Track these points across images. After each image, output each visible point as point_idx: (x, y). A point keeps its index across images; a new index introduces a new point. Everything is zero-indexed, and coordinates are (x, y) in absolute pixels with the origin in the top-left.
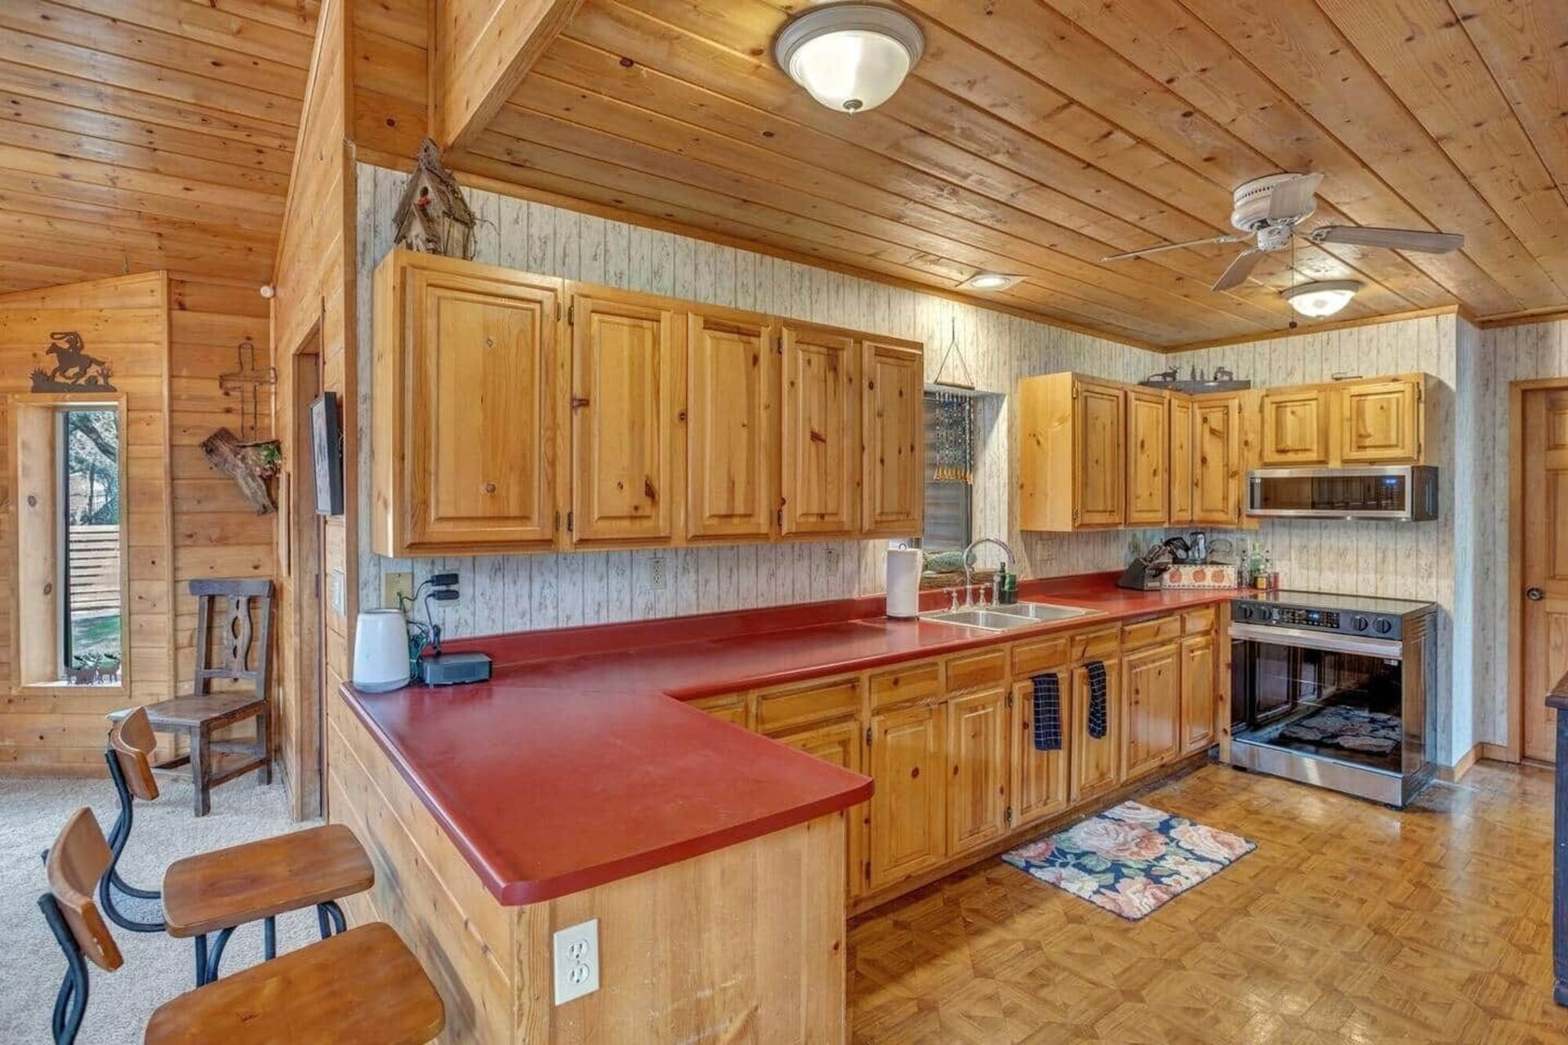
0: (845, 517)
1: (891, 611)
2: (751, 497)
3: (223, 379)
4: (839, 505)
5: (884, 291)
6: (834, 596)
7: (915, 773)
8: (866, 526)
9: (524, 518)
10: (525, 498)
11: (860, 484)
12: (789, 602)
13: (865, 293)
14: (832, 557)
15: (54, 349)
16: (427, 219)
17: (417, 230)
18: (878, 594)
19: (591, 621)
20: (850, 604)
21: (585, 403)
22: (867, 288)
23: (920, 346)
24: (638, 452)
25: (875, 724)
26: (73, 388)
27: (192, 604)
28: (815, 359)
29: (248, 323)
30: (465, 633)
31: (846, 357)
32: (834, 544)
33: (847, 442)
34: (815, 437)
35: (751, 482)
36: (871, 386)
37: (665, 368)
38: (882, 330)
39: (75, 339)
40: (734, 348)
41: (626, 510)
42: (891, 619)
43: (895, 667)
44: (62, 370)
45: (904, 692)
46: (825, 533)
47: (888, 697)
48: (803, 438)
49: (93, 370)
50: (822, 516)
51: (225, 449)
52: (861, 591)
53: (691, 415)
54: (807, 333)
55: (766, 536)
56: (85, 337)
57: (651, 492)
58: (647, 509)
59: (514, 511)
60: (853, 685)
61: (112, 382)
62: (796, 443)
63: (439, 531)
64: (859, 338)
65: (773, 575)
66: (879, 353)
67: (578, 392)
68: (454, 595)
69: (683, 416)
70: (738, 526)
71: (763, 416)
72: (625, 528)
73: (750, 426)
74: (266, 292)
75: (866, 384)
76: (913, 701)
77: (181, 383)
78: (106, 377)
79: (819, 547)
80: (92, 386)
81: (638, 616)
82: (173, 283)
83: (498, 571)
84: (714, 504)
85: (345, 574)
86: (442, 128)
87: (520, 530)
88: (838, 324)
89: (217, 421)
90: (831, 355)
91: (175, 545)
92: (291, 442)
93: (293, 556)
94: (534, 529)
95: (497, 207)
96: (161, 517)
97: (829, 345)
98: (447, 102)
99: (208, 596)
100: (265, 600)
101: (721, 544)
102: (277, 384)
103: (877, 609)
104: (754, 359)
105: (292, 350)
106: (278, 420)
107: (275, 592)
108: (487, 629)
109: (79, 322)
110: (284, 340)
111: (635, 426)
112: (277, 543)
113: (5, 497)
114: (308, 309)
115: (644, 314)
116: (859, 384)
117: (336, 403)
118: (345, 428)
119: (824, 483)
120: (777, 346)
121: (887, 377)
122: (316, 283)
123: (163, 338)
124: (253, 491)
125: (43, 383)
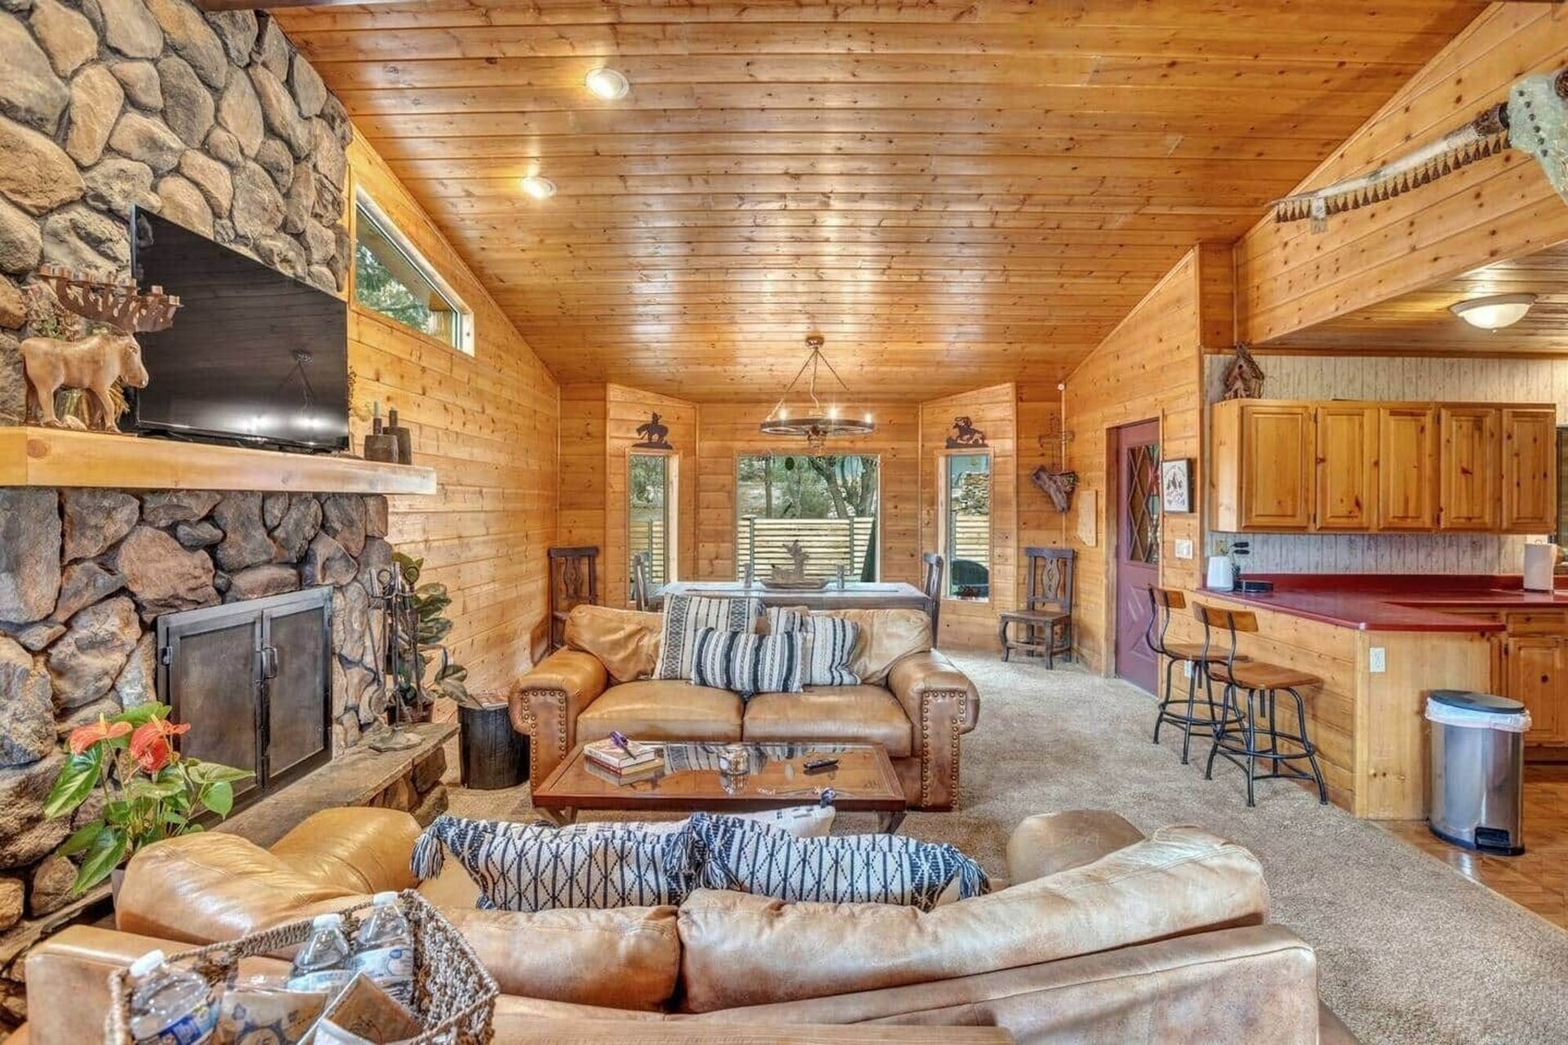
0: (1488, 519)
1: (1526, 585)
2: (1419, 508)
3: (1040, 438)
4: (1483, 511)
5: (1522, 364)
6: (1479, 572)
7: (1545, 679)
8: (1505, 525)
9: (1294, 516)
10: (1294, 507)
11: (1500, 499)
12: (1441, 573)
13: (1505, 370)
14: (1476, 546)
15: (957, 426)
16: (1244, 380)
17: (1239, 384)
18: (1517, 574)
19: (1312, 572)
20: (1493, 578)
21: (1323, 460)
22: (1507, 365)
23: (1553, 406)
24: (1352, 481)
25: (1511, 642)
26: (967, 446)
27: (1025, 561)
28: (1465, 425)
30: (1248, 572)
31: (1489, 422)
32: (1477, 537)
33: (1489, 474)
34: (1465, 471)
35: (1419, 498)
36: (1509, 437)
37: (1367, 441)
38: (1521, 398)
39: (967, 420)
40: (1409, 426)
41: (1345, 513)
42: (1527, 590)
43: (1530, 610)
44: (961, 436)
45: (1534, 626)
46: (1473, 530)
48: (1455, 473)
49: (977, 436)
50: (1470, 519)
51: (1044, 476)
52: (1502, 570)
53: (1381, 463)
54: (1457, 408)
55: (1429, 530)
57: (1358, 504)
58: (1357, 513)
59: (1290, 512)
60: (1494, 615)
62: (1450, 477)
63: (1257, 521)
64: (1499, 407)
65: (1429, 555)
66: (1515, 415)
67: (1320, 456)
68: (1247, 552)
69: (1377, 464)
70: (1409, 523)
71: (1428, 463)
72: (1343, 522)
73: (1419, 467)
74: (1061, 387)
75: (1505, 436)
76: (1543, 634)
77: (1021, 441)
78: (983, 438)
79: (1465, 540)
80: (976, 445)
82: (1018, 388)
83: (1265, 542)
84: (1395, 509)
85: (1197, 540)
86: (1244, 333)
87: (1288, 522)
88: (1481, 399)
89: (1039, 461)
90: (1478, 424)
91: (1019, 529)
92: (1103, 474)
93: (1103, 536)
94: (1299, 521)
95: (1265, 362)
96: (1012, 512)
97: (1476, 415)
98: (1250, 323)
99: (1034, 557)
100: (1070, 560)
101: (1397, 532)
102: (1072, 440)
103: (1516, 583)
104: (1423, 429)
105: (1106, 426)
106: (1070, 460)
107: (1075, 556)
108: (1259, 571)
109: (969, 412)
110: (1085, 418)
111: (1350, 471)
112: (1067, 529)
113: (933, 502)
114: (1135, 409)
115: (1355, 412)
116: (1499, 438)
117: (1191, 463)
118: (1199, 474)
119: (1471, 498)
120: (1438, 420)
121: (1522, 432)
122: (1151, 399)
123: (1013, 418)
124: (1059, 499)
125: (951, 444)
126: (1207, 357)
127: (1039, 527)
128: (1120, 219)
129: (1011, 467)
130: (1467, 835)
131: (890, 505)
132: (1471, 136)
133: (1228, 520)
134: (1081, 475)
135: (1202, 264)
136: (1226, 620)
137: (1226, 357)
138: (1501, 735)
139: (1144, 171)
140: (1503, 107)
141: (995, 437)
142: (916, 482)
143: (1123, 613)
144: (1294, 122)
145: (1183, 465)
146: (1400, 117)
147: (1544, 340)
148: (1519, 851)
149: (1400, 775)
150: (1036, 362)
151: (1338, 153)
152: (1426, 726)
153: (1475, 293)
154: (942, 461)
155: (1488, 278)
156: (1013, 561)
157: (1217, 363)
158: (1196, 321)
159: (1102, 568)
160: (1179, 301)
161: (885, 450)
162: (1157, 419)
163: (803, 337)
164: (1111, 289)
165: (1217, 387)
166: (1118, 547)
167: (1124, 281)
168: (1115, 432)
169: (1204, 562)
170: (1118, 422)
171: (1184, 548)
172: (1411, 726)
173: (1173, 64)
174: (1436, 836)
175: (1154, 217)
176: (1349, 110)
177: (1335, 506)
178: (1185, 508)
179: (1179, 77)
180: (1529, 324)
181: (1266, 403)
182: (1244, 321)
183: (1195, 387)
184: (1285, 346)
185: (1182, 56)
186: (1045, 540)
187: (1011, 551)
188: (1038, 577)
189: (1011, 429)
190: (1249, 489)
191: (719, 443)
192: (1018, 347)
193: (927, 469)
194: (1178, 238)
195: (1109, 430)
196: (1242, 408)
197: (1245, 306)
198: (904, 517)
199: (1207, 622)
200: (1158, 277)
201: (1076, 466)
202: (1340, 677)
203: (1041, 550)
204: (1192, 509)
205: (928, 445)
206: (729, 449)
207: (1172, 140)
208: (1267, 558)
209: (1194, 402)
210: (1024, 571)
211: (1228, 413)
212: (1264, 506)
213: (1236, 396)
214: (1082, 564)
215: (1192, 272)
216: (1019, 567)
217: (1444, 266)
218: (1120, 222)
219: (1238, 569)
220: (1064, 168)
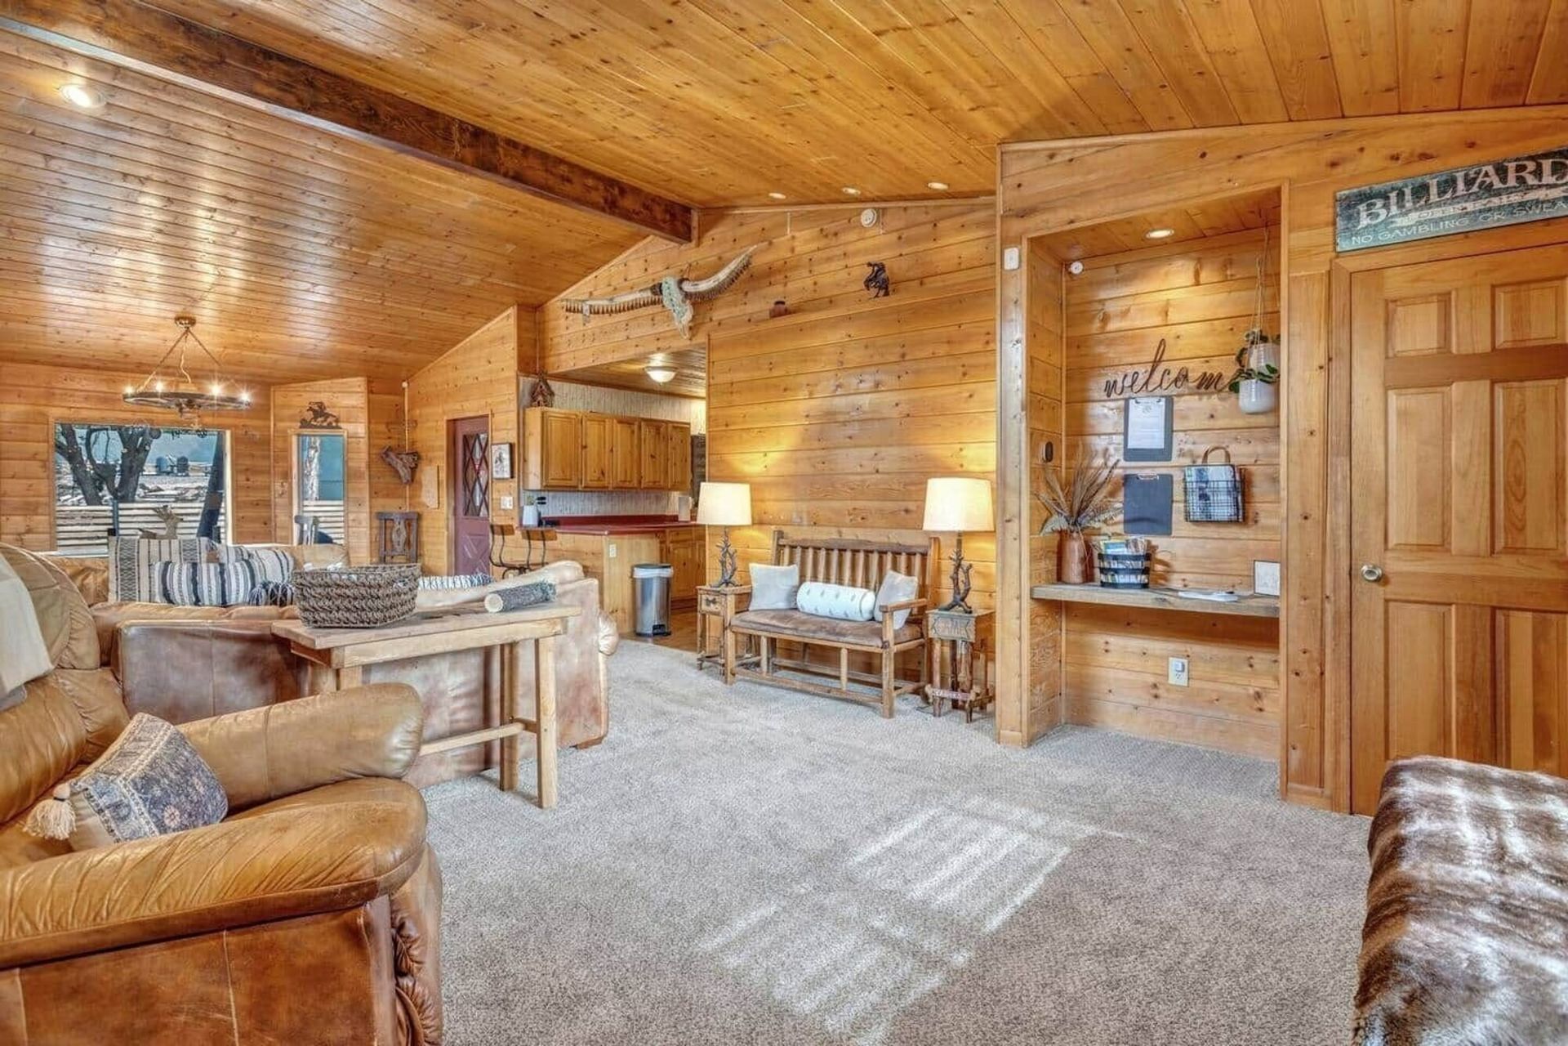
0: (662, 483)
1: (679, 520)
2: (631, 476)
3: (387, 424)
4: (660, 478)
5: (677, 400)
6: (659, 513)
7: (684, 564)
8: (669, 486)
9: (570, 480)
10: (571, 474)
11: (667, 472)
12: (642, 514)
14: (658, 499)
15: (311, 409)
16: (543, 395)
17: (540, 398)
18: (676, 514)
19: (580, 514)
20: (665, 516)
21: (585, 447)
22: (671, 400)
23: (688, 422)
24: (600, 460)
26: (322, 427)
27: (376, 523)
28: (652, 431)
29: (397, 398)
30: (546, 515)
31: (662, 430)
32: (659, 493)
33: (663, 458)
34: (652, 457)
35: (632, 470)
36: (671, 438)
37: (607, 437)
38: (677, 419)
39: (321, 405)
40: (626, 430)
41: (596, 479)
42: (679, 522)
44: (315, 418)
46: (656, 489)
47: (675, 538)
48: (648, 457)
49: (331, 419)
50: (655, 483)
51: (392, 455)
52: (669, 512)
53: (614, 450)
54: (649, 421)
55: (636, 489)
56: (326, 404)
57: (603, 473)
58: (602, 479)
59: (568, 477)
60: (664, 532)
61: (341, 425)
62: (646, 459)
63: (551, 483)
64: (667, 422)
65: (637, 503)
66: (674, 427)
67: (584, 444)
68: (545, 503)
69: (612, 450)
70: (627, 485)
71: (636, 450)
72: (595, 484)
73: (631, 453)
74: (405, 385)
75: (669, 437)
77: (372, 426)
78: (337, 421)
79: (654, 494)
80: (330, 426)
81: (594, 514)
82: (369, 382)
83: (553, 497)
84: (620, 477)
85: (516, 495)
86: (543, 366)
87: (569, 483)
88: (660, 418)
89: (388, 443)
90: (658, 429)
91: (371, 497)
92: (444, 453)
93: (444, 500)
94: (573, 483)
95: (555, 385)
96: (364, 485)
97: (657, 425)
98: (547, 361)
99: (383, 520)
100: (413, 521)
101: (622, 490)
102: (415, 427)
103: (675, 518)
104: (633, 432)
105: (445, 418)
106: (413, 443)
107: (419, 517)
108: (551, 515)
109: (323, 398)
110: (427, 411)
111: (599, 454)
112: (410, 498)
113: (286, 475)
114: (471, 408)
115: (601, 420)
116: (667, 439)
117: (511, 446)
118: (517, 452)
119: (655, 472)
120: (640, 427)
121: (677, 436)
122: (483, 402)
123: (365, 406)
124: (404, 473)
125: (305, 424)
126: (521, 378)
127: (387, 496)
128: (471, 281)
129: (363, 445)
130: (650, 631)
131: (242, 478)
132: (648, 295)
133: (534, 482)
134: (423, 455)
135: (519, 318)
136: (540, 536)
137: (531, 380)
138: (661, 578)
139: (492, 259)
140: (661, 285)
141: (348, 421)
142: (269, 457)
143: (460, 553)
144: (575, 254)
145: (506, 448)
146: (621, 267)
147: (684, 389)
148: (669, 634)
149: (623, 610)
150: (387, 364)
151: (594, 274)
152: (634, 581)
153: (653, 364)
154: (294, 439)
155: (659, 359)
156: (366, 523)
157: (528, 382)
158: (514, 354)
159: (443, 523)
160: (503, 338)
161: (236, 427)
162: (487, 416)
163: (173, 315)
164: (458, 322)
165: (527, 399)
166: (455, 509)
167: (468, 318)
168: (453, 424)
169: (521, 510)
170: (456, 416)
171: (507, 502)
172: (628, 583)
173: (516, 212)
174: (639, 635)
175: (492, 284)
176: (600, 256)
177: (591, 476)
178: (507, 475)
179: (517, 219)
180: (677, 380)
181: (554, 410)
182: (543, 358)
183: (514, 396)
184: (565, 377)
185: (520, 209)
186: (392, 506)
187: (364, 516)
188: (388, 537)
189: (363, 416)
190: (547, 460)
191: (29, 408)
192: (376, 351)
193: (280, 444)
194: (506, 299)
195: (448, 421)
196: (543, 414)
197: (543, 348)
198: (256, 489)
199: (529, 538)
200: (489, 319)
201: (419, 447)
202: (597, 564)
203: (391, 514)
204: (512, 477)
205: (281, 425)
206: (44, 414)
207: (510, 247)
208: (557, 507)
209: (513, 406)
210: (375, 531)
211: (534, 415)
212: (555, 472)
213: (539, 405)
214: (425, 523)
215: (512, 321)
216: (371, 528)
217: (640, 350)
218: (470, 282)
219: (539, 514)
220: (443, 245)
